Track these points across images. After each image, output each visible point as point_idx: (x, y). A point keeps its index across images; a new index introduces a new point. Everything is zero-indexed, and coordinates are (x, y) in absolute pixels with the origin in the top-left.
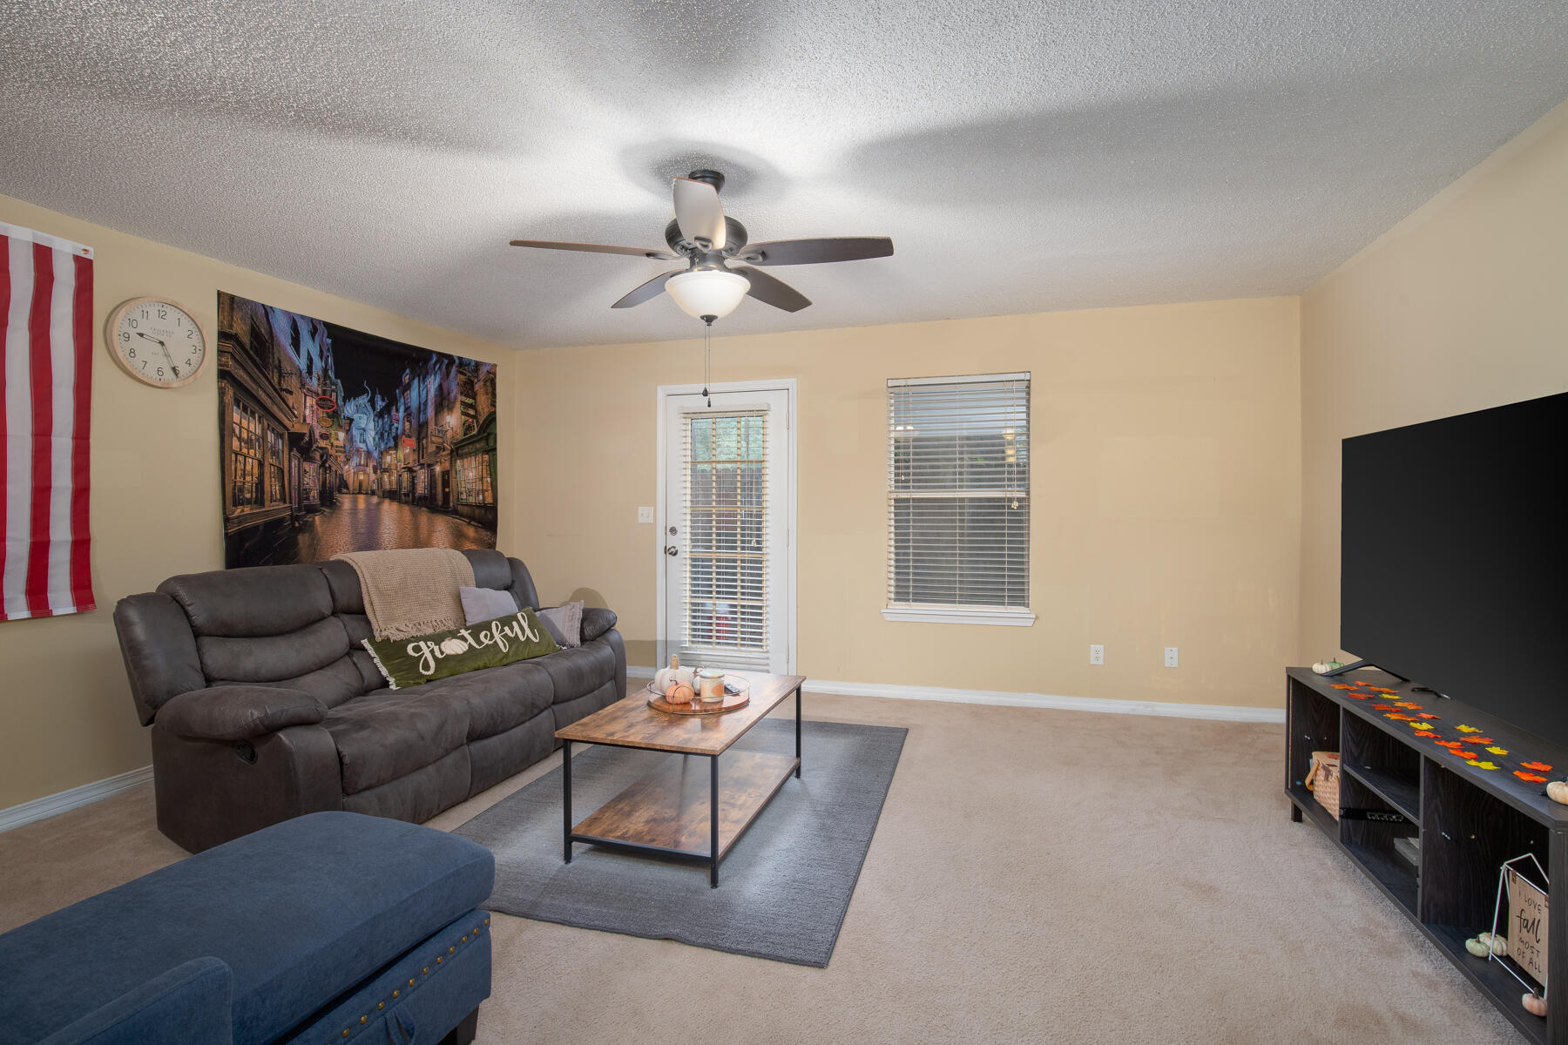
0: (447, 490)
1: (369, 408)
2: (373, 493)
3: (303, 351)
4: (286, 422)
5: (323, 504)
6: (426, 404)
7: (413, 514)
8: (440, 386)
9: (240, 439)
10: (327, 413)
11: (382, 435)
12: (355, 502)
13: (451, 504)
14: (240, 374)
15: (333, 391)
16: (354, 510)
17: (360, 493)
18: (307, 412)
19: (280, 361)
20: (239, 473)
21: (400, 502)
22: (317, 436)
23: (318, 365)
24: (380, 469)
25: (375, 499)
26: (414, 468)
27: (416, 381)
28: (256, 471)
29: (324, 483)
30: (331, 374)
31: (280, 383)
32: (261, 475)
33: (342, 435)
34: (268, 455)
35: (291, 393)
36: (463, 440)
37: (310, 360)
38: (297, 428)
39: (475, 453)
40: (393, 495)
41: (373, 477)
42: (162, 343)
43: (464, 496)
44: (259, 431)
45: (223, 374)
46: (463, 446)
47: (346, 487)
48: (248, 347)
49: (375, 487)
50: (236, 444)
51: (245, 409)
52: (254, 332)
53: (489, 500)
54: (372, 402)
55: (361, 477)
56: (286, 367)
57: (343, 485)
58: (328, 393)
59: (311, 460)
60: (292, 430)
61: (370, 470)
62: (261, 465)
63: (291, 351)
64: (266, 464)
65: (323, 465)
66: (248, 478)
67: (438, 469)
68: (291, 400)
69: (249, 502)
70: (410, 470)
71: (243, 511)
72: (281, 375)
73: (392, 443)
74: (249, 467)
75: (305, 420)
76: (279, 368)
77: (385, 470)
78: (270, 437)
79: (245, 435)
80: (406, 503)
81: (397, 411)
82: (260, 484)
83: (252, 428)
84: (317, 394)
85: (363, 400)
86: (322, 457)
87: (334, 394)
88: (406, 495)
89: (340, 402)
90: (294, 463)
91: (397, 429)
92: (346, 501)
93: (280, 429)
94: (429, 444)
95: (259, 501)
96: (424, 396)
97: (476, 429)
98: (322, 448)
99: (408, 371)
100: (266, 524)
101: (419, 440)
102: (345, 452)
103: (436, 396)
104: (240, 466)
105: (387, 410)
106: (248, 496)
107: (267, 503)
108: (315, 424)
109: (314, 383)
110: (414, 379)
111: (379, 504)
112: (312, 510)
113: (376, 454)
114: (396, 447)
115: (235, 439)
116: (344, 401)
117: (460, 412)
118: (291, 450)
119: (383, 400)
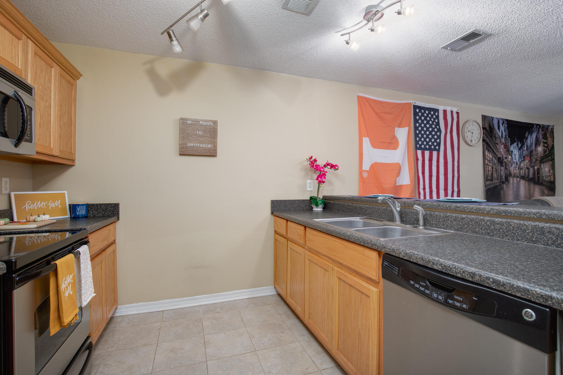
0: (539, 176)
1: (517, 147)
2: (518, 177)
3: (500, 130)
4: (497, 154)
5: (506, 181)
6: (532, 144)
7: (529, 185)
8: (536, 136)
9: (487, 160)
10: (506, 150)
11: (520, 156)
12: (513, 180)
13: (540, 181)
14: (487, 140)
15: (508, 142)
16: (513, 182)
17: (515, 177)
18: (502, 150)
19: (495, 134)
20: (487, 171)
21: (525, 180)
22: (504, 158)
23: (504, 134)
24: (520, 168)
25: (518, 179)
26: (529, 168)
27: (529, 136)
28: (491, 170)
29: (506, 174)
30: (507, 137)
31: (495, 141)
32: (492, 171)
33: (510, 157)
34: (494, 165)
35: (498, 144)
36: (544, 156)
37: (502, 132)
38: (500, 156)
39: (548, 161)
40: (523, 178)
41: (518, 171)
42: (473, 133)
43: (545, 178)
44: (491, 158)
45: (484, 140)
46: (544, 158)
47: (511, 175)
48: (488, 131)
49: (518, 175)
50: (487, 161)
51: (488, 151)
52: (490, 126)
53: (552, 179)
54: (518, 145)
55: (515, 171)
56: (497, 136)
57: (510, 174)
58: (506, 143)
59: (502, 166)
60: (498, 156)
61: (517, 169)
62: (492, 168)
63: (497, 130)
64: (494, 168)
65: (505, 168)
66: (489, 172)
67: (536, 168)
68: (498, 146)
69: (489, 180)
70: (528, 168)
71: (488, 183)
72: (496, 139)
73: (523, 159)
74: (490, 169)
75: (501, 153)
76: (495, 136)
77: (521, 169)
78: (494, 159)
79: (489, 159)
80: (527, 180)
81: (524, 147)
82: (492, 174)
83: (490, 157)
84: (504, 144)
85: (515, 144)
86: (505, 165)
87: (508, 143)
88: (527, 178)
89: (510, 146)
90: (499, 167)
91: (524, 154)
92: (511, 179)
93: (496, 156)
94: (533, 159)
95: (492, 180)
96: (532, 141)
97: (548, 152)
98: (505, 162)
99: (527, 132)
100: (494, 187)
101: (530, 157)
102: (511, 163)
103: (535, 140)
104: (488, 169)
105: (521, 147)
106: (489, 178)
107: (494, 180)
108: (503, 154)
109: (503, 140)
110: (529, 135)
111: (520, 181)
112: (503, 183)
113: (518, 163)
114: (524, 160)
115: (486, 160)
116: (510, 145)
117: (542, 146)
118: (498, 163)
119: (520, 144)
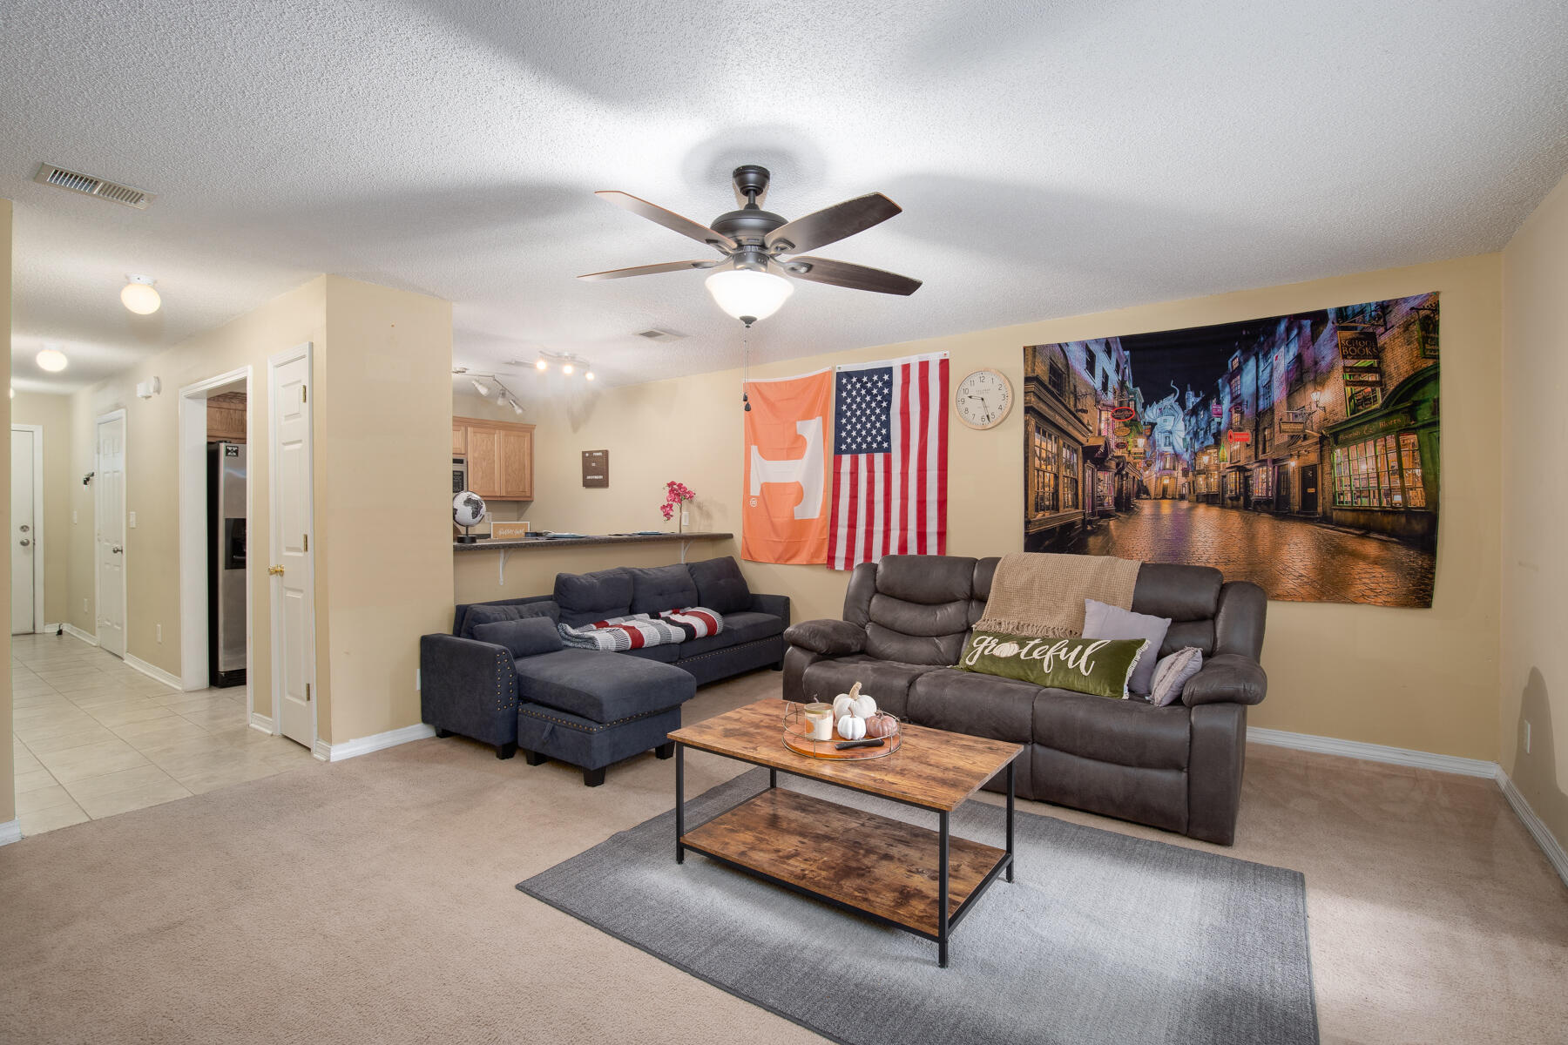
0: (1311, 490)
1: (1177, 406)
2: (1182, 497)
3: (1099, 372)
4: (1081, 438)
5: (1117, 511)
6: (1268, 386)
7: (1246, 521)
8: (1299, 358)
9: (1040, 458)
10: (1124, 423)
11: (1196, 434)
12: (1158, 507)
13: (1320, 509)
14: (1042, 407)
15: (1131, 400)
16: (1157, 517)
17: (1164, 497)
18: (1103, 426)
19: (1075, 387)
20: (1040, 485)
21: (1223, 506)
22: (1113, 445)
23: (1114, 379)
24: (1192, 470)
25: (1185, 505)
26: (1248, 467)
27: (1252, 362)
28: (1052, 483)
29: (1120, 491)
30: (1129, 385)
31: (1075, 405)
32: (1057, 485)
33: (1141, 442)
34: (1062, 469)
35: (1085, 411)
36: (1348, 421)
37: (1106, 377)
38: (1092, 441)
39: (1375, 436)
40: (1210, 499)
41: (1182, 480)
42: (982, 399)
43: (1348, 498)
44: (1055, 450)
45: (1028, 410)
46: (1352, 428)
47: (1147, 492)
48: (1047, 383)
49: (1185, 491)
50: (1037, 462)
51: (1044, 434)
52: (1053, 370)
54: (1182, 402)
55: (1166, 481)
56: (1081, 390)
57: (1142, 491)
58: (1126, 404)
59: (1106, 469)
60: (1087, 444)
61: (1179, 473)
62: (1056, 477)
63: (1086, 375)
64: (1061, 478)
65: (1119, 473)
66: (1047, 489)
67: (1293, 464)
68: (1085, 418)
69: (1048, 508)
70: (1241, 469)
71: (1044, 515)
72: (1076, 398)
73: (1211, 441)
74: (1047, 480)
75: (1100, 434)
76: (1075, 393)
77: (1200, 472)
78: (1065, 453)
79: (1044, 455)
80: (1233, 508)
81: (1219, 403)
82: (1056, 493)
83: (1049, 449)
84: (1113, 407)
85: (1170, 401)
86: (1118, 465)
87: (1132, 403)
88: (1237, 498)
89: (1140, 409)
90: (1088, 473)
91: (1219, 424)
92: (1146, 507)
93: (1075, 445)
94: (1276, 435)
95: (1055, 508)
96: (1264, 376)
97: (1380, 401)
98: (1118, 457)
99: (1237, 353)
100: (1062, 527)
101: (1256, 431)
102: (1144, 458)
103: (1288, 372)
104: (1041, 480)
105: (1204, 404)
106: (1047, 503)
107: (1061, 509)
108: (1110, 435)
109: (1110, 398)
110: (1246, 360)
111: (1190, 509)
112: (1106, 515)
113: (1186, 456)
114: (1217, 444)
115: (1036, 458)
116: (1144, 407)
117: (1341, 382)
118: (1085, 462)
119: (1197, 395)
